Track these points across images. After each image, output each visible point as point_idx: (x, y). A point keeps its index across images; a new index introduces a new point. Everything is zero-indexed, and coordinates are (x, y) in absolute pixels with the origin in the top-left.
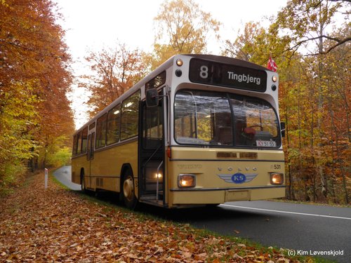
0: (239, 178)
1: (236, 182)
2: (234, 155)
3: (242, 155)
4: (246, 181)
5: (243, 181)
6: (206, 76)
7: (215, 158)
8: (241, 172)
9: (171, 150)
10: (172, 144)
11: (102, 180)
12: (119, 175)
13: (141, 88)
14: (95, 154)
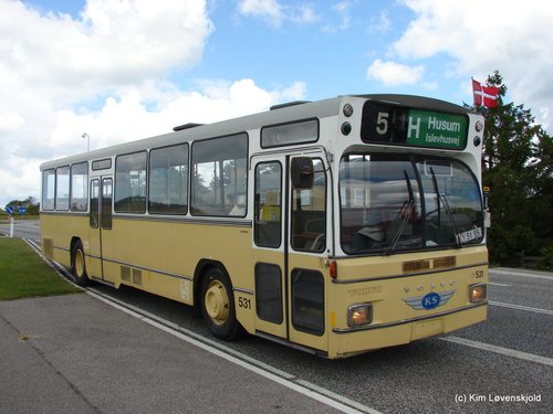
0: (431, 300)
1: (428, 307)
2: (426, 264)
3: (438, 262)
4: (441, 303)
5: (437, 304)
6: (385, 131)
7: (401, 273)
8: (435, 291)
9: (335, 265)
10: (337, 254)
11: (138, 273)
12: (192, 275)
13: (249, 132)
14: (114, 221)
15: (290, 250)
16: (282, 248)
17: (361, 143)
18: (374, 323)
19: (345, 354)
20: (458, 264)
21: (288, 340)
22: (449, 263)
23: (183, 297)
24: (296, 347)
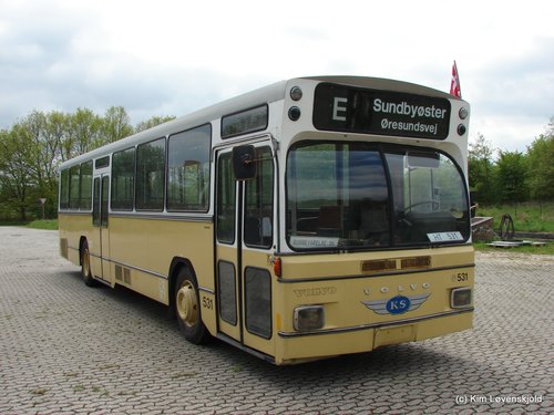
0: (399, 304)
1: (394, 312)
2: (392, 264)
3: (406, 262)
4: (411, 308)
5: (406, 309)
7: (359, 273)
8: (403, 294)
9: (280, 262)
10: (282, 251)
11: (127, 272)
12: (167, 274)
13: (212, 122)
14: (110, 219)
15: (244, 247)
16: (236, 245)
17: (313, 129)
18: (326, 327)
19: (294, 360)
20: (434, 265)
21: (242, 342)
22: (422, 264)
23: (161, 297)
24: (248, 350)
